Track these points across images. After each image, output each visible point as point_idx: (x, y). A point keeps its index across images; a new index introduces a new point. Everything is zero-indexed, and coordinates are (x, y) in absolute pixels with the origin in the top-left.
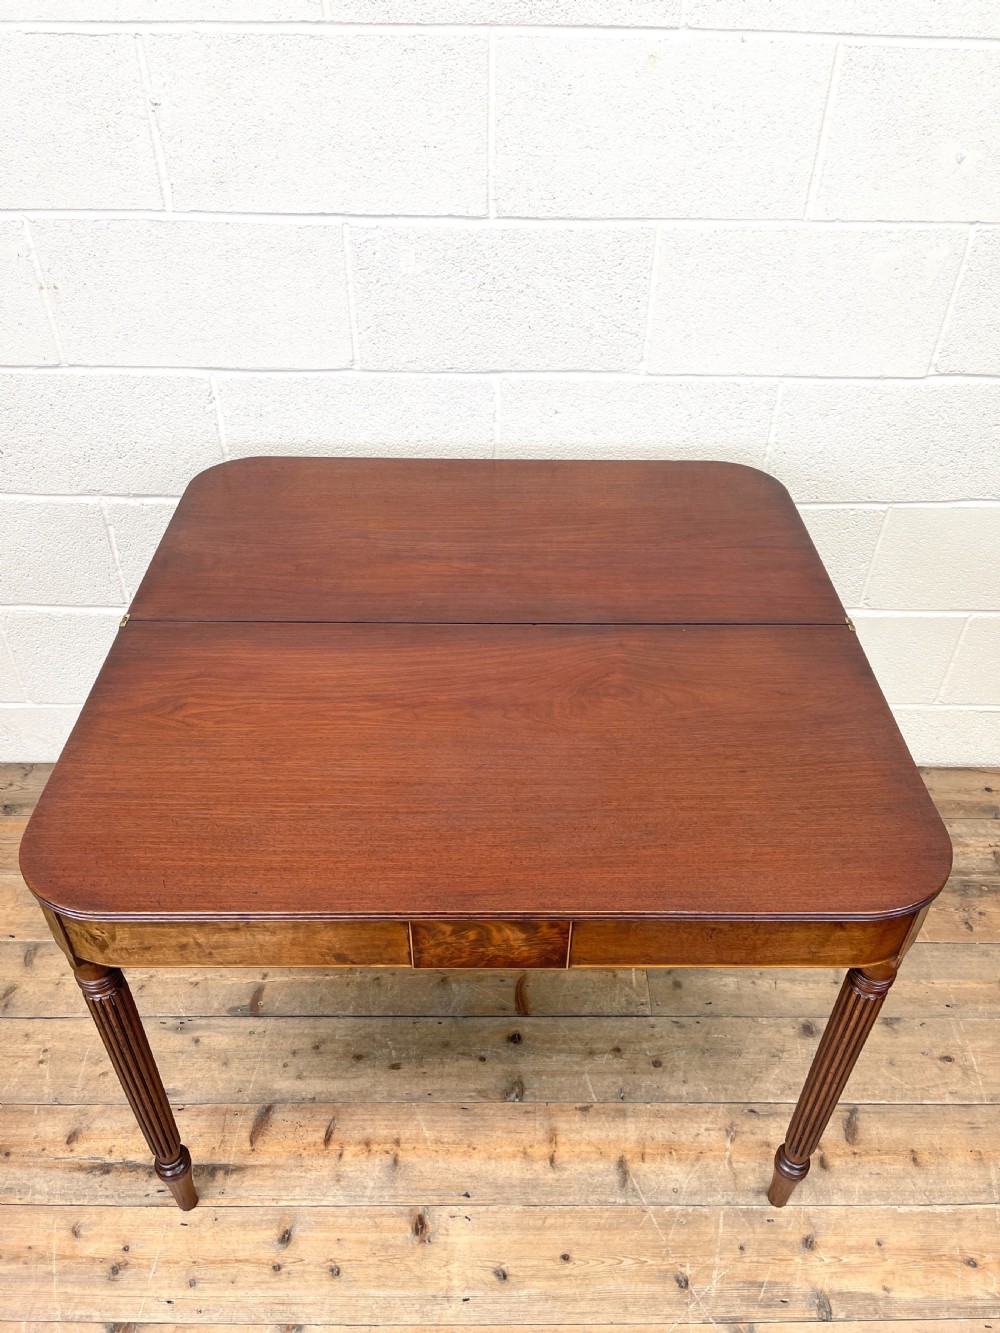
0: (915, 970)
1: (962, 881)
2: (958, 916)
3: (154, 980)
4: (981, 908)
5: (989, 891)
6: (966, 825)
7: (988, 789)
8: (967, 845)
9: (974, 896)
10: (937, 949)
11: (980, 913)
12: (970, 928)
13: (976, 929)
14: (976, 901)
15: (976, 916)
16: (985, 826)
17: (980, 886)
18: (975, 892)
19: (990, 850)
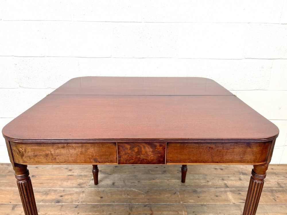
0: (263, 211)
1: (271, 189)
2: (272, 198)
3: (47, 214)
4: (277, 196)
5: (278, 192)
6: (269, 177)
7: (272, 169)
8: (270, 181)
9: (275, 193)
10: (268, 206)
11: (277, 197)
12: (276, 201)
13: (277, 201)
14: (275, 194)
15: (277, 198)
16: (274, 177)
17: (276, 190)
18: (274, 192)
19: (276, 182)
